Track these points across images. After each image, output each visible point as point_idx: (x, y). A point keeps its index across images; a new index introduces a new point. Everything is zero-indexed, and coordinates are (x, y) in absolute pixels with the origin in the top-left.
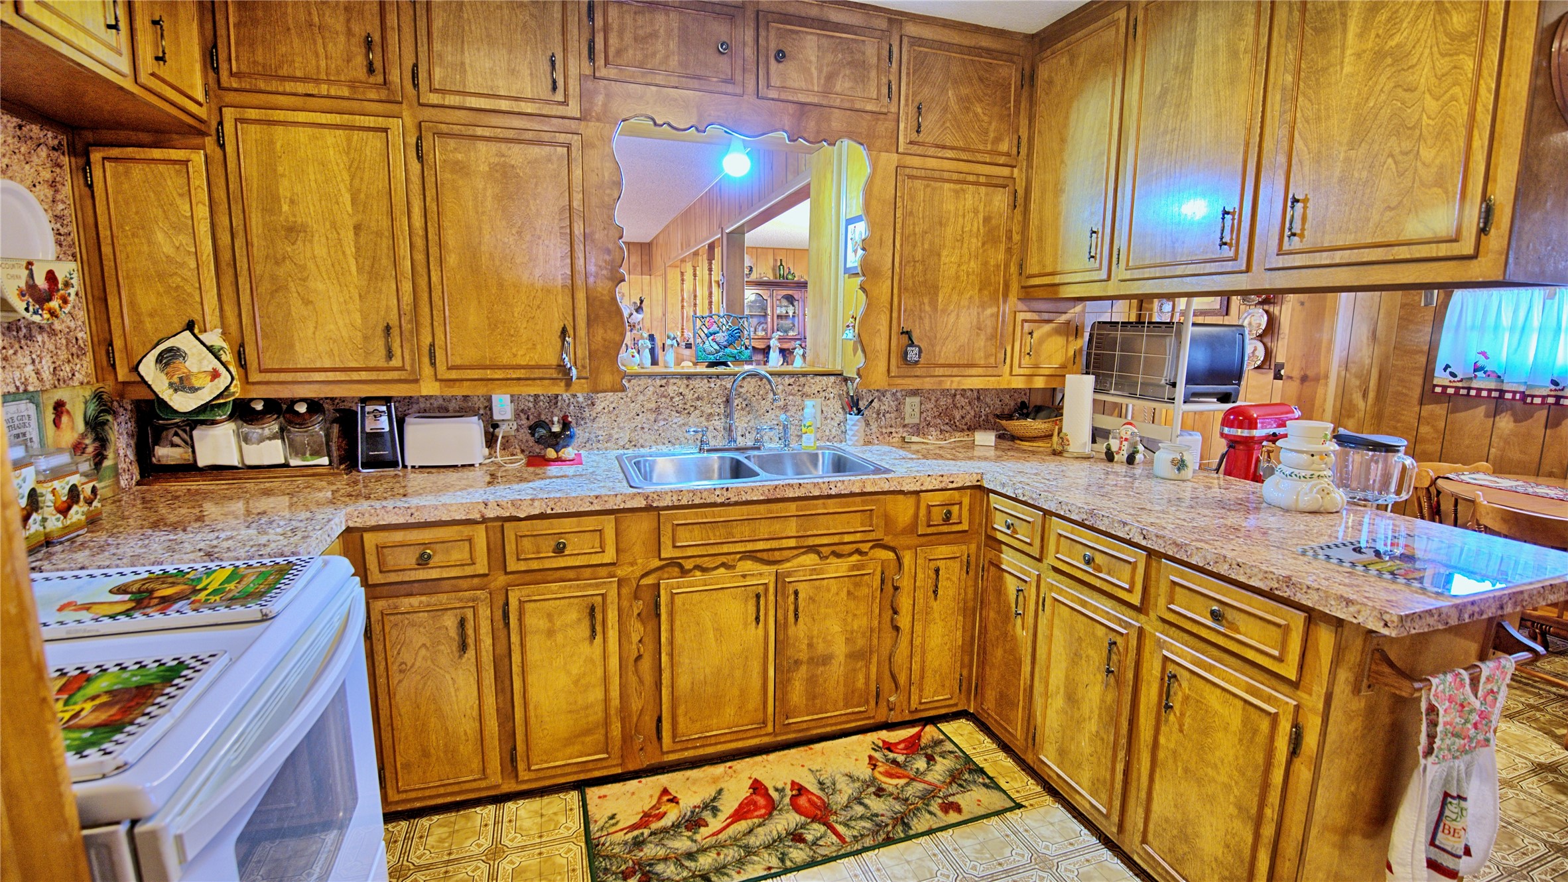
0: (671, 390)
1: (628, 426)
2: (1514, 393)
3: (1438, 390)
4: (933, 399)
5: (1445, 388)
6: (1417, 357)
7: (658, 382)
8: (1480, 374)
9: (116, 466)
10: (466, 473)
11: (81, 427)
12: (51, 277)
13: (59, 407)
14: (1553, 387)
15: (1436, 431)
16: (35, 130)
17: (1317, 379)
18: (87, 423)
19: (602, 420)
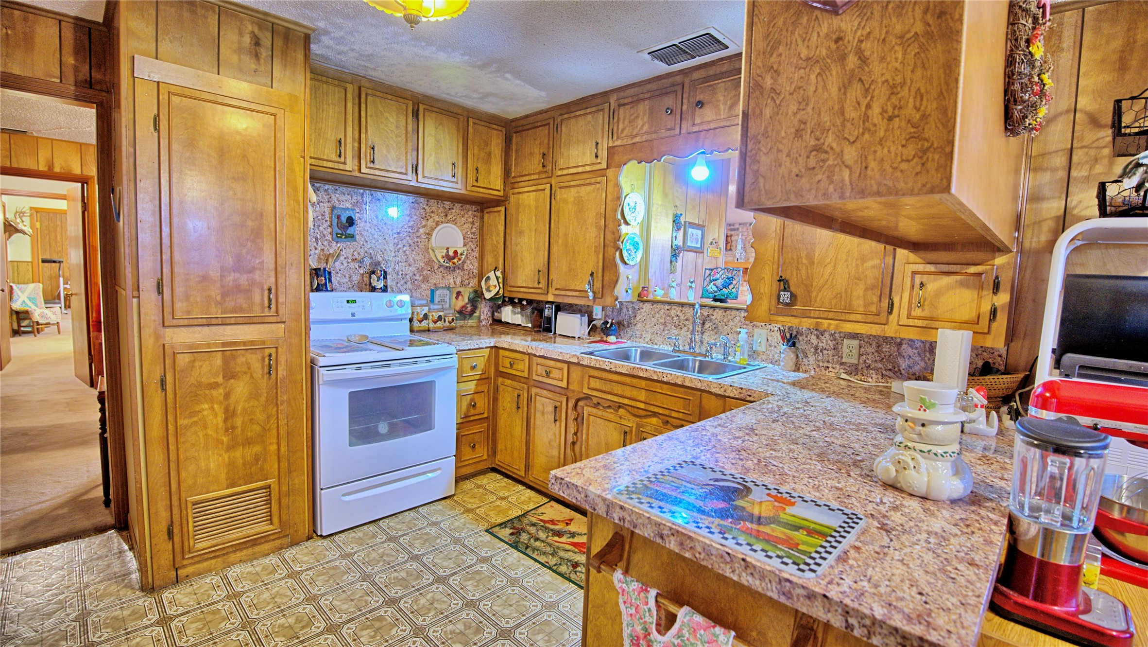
0: (673, 313)
1: (650, 331)
4: (874, 344)
7: (667, 307)
9: (479, 317)
10: (571, 341)
11: (466, 301)
12: (456, 252)
13: (459, 293)
16: (468, 206)
18: (469, 300)
19: (639, 325)
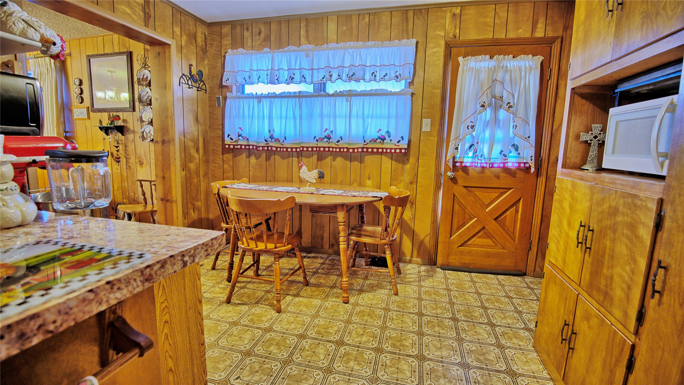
2: (253, 146)
3: (227, 146)
5: (229, 145)
6: (218, 131)
8: (240, 138)
14: (266, 143)
15: (230, 167)
17: (169, 142)
